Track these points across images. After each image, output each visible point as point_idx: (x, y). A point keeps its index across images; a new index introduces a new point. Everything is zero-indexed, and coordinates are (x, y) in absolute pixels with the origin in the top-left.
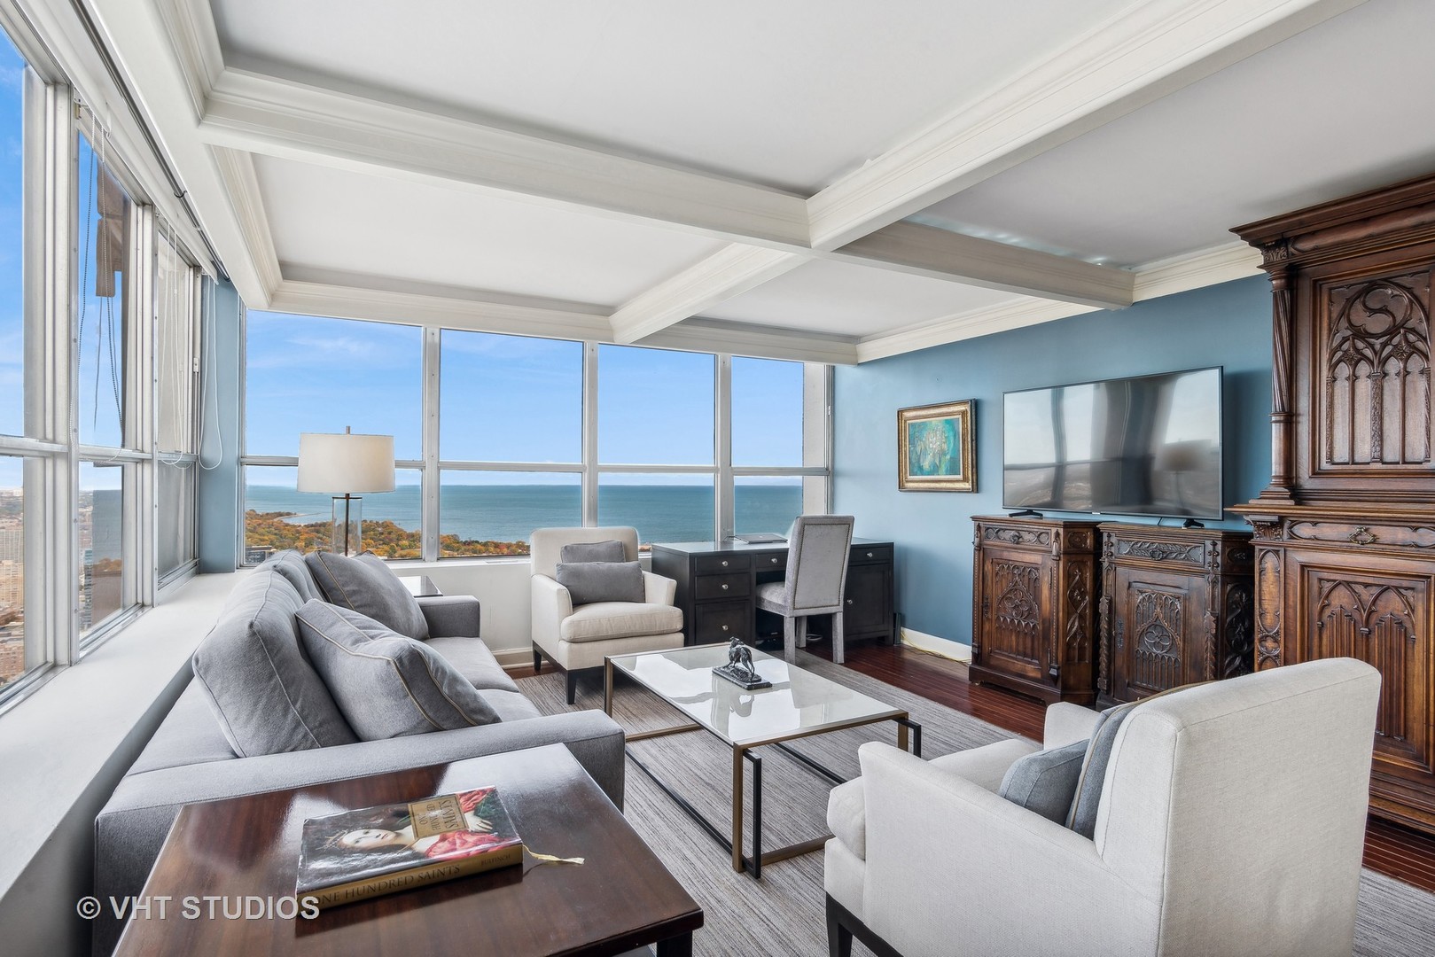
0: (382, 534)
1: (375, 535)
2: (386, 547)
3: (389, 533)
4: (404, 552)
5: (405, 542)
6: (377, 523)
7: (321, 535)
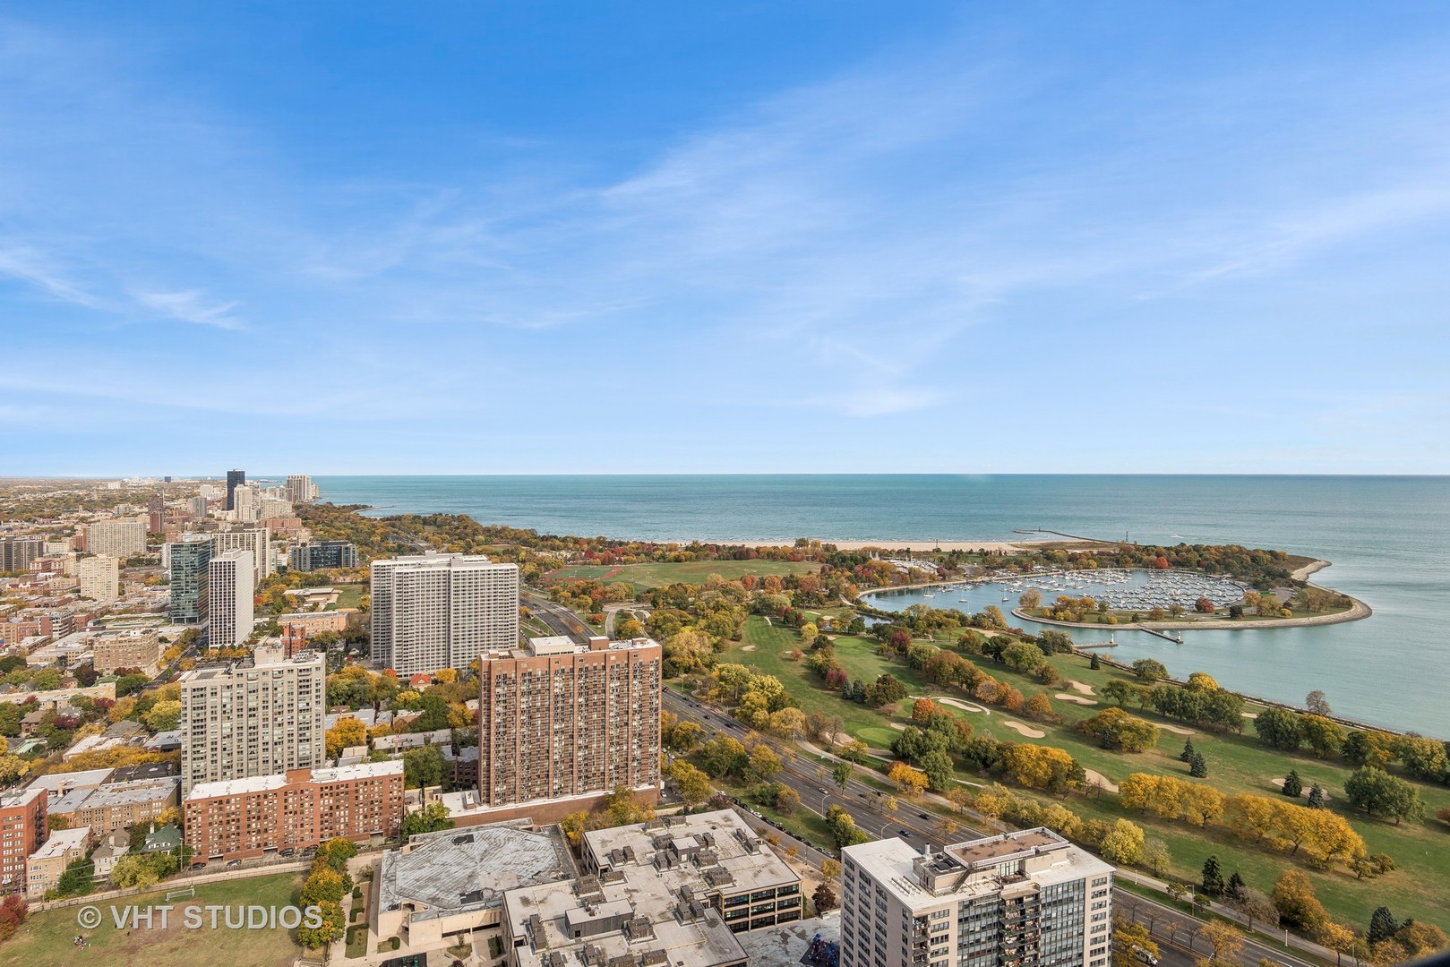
0: (458, 528)
1: (451, 529)
2: (462, 543)
3: (465, 528)
4: (480, 549)
5: (481, 538)
6: (453, 516)
7: (397, 530)
